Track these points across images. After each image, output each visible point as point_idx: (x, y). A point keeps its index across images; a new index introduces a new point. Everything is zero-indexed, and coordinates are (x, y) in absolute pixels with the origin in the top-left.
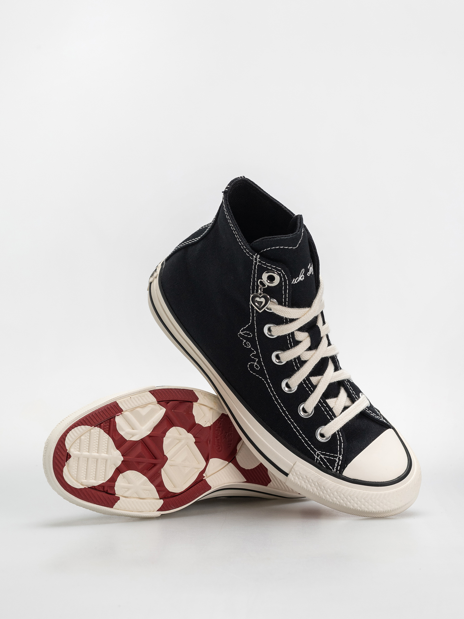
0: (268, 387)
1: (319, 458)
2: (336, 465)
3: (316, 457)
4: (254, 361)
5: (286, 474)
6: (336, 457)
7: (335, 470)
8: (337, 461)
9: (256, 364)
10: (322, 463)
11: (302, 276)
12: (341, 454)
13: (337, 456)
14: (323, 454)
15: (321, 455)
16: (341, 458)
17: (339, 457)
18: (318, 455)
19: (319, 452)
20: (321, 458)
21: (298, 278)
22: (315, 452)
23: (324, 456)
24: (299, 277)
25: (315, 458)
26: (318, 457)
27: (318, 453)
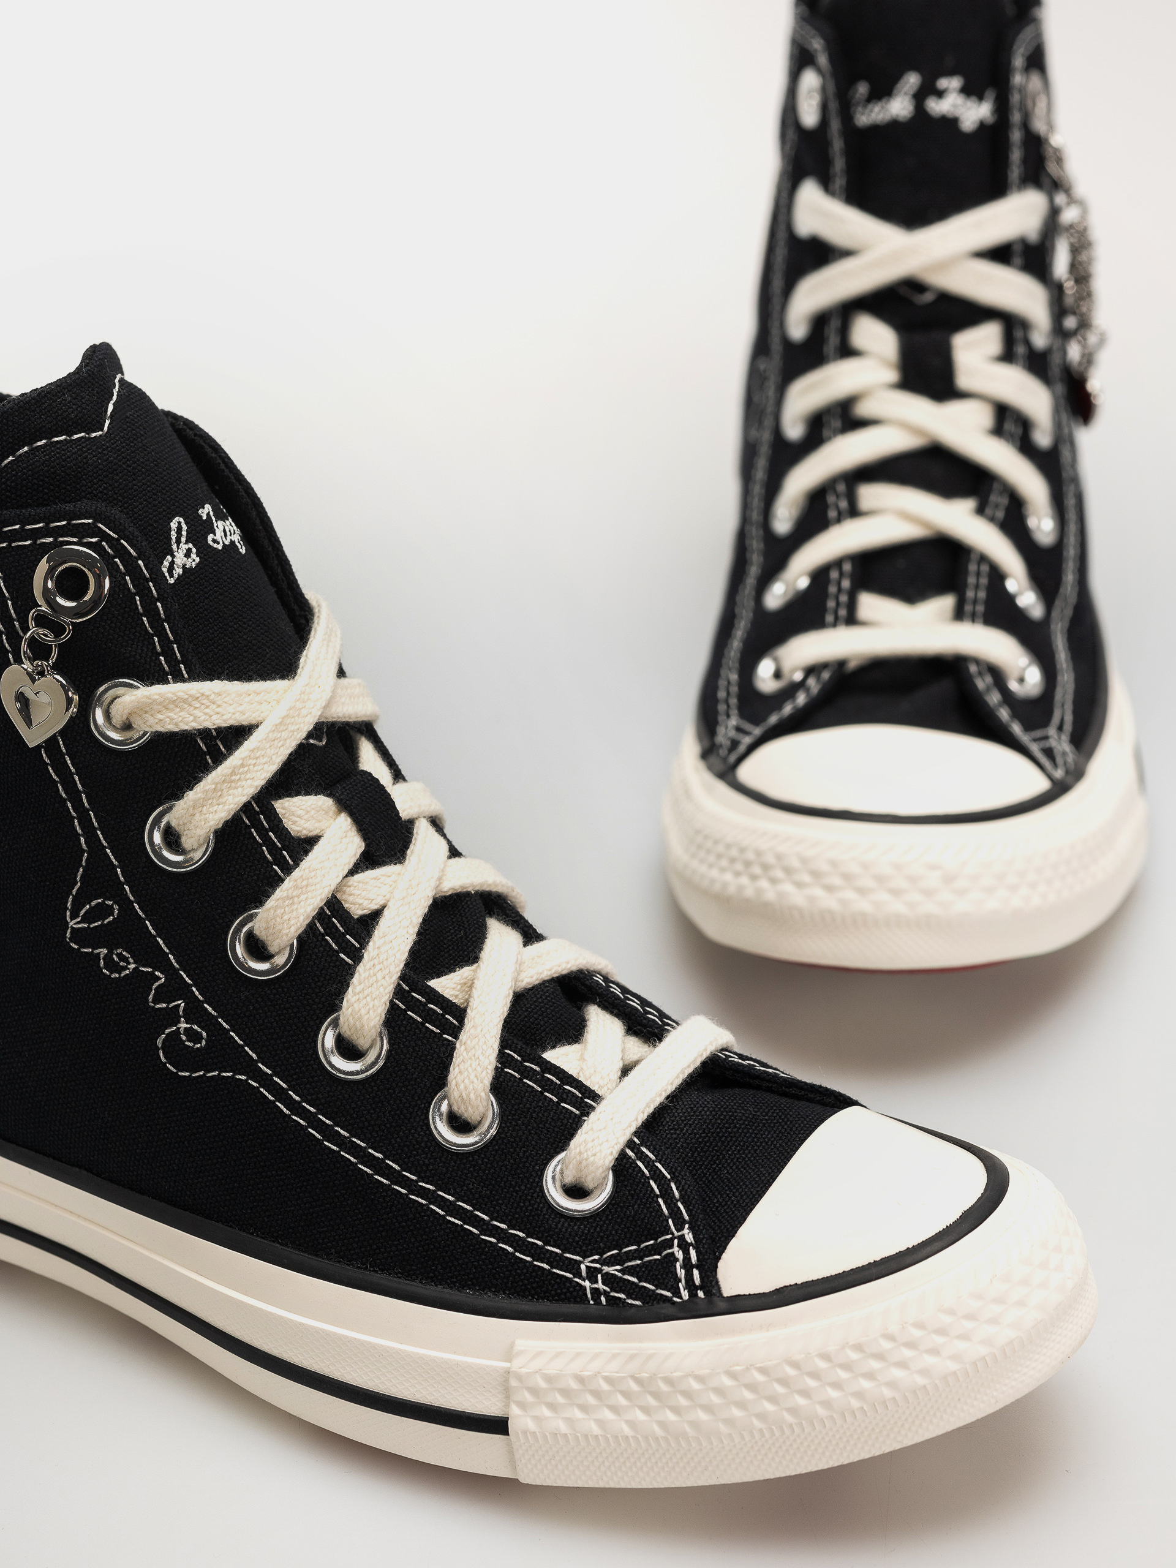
0: (272, 1099)
1: (600, 1285)
2: (681, 1273)
3: (587, 1284)
4: (172, 1017)
5: (497, 1426)
6: (669, 1244)
7: (685, 1295)
8: (680, 1255)
9: (183, 1025)
10: (622, 1296)
11: (184, 547)
12: (684, 1222)
13: (672, 1240)
14: (610, 1262)
15: (606, 1269)
16: (689, 1237)
17: (682, 1238)
18: (592, 1274)
19: (592, 1262)
20: (608, 1279)
21: (169, 558)
22: (574, 1267)
23: (618, 1267)
24: (173, 556)
25: (586, 1289)
26: (596, 1282)
27: (588, 1264)
